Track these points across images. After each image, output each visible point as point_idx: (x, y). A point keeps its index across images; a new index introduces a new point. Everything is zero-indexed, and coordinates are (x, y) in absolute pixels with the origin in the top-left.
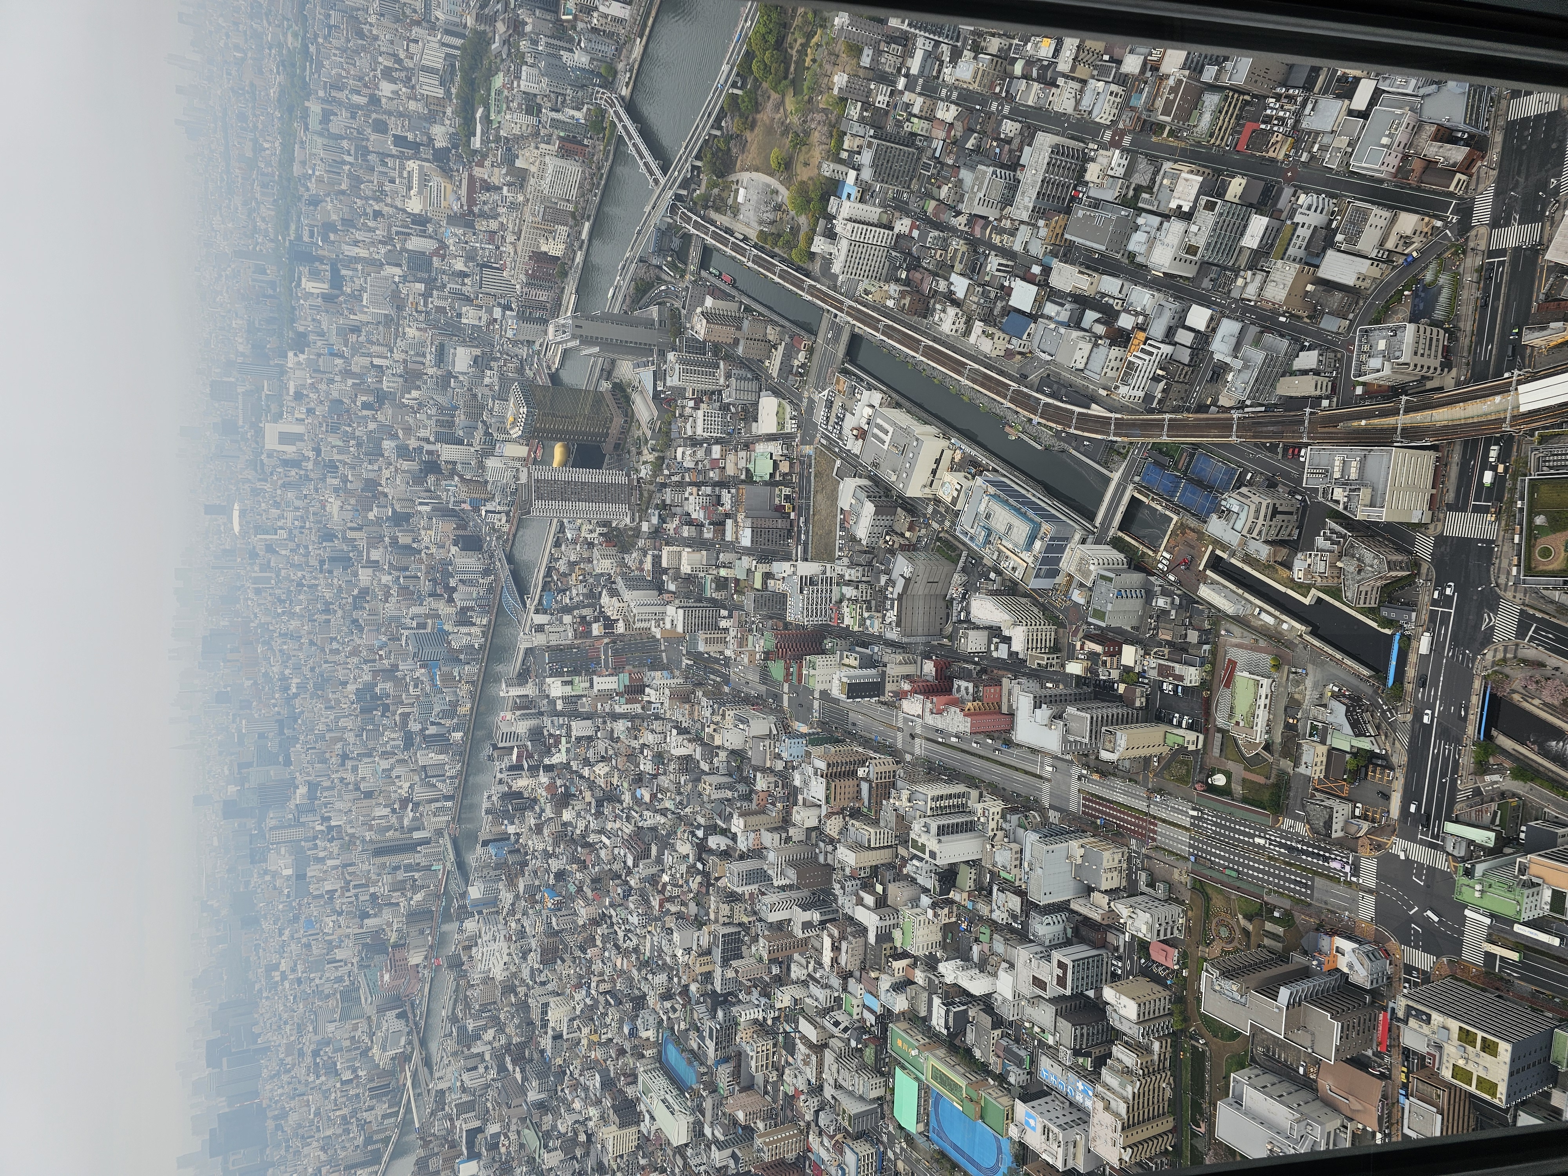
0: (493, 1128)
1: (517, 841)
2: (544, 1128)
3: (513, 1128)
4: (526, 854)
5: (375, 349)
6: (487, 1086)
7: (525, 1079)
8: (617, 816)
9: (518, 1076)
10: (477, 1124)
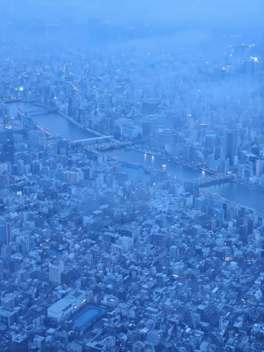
0: (74, 191)
1: (223, 226)
2: (69, 222)
3: (72, 203)
4: (215, 232)
6: (95, 189)
7: (95, 215)
8: (228, 300)
9: (97, 212)
10: (78, 180)
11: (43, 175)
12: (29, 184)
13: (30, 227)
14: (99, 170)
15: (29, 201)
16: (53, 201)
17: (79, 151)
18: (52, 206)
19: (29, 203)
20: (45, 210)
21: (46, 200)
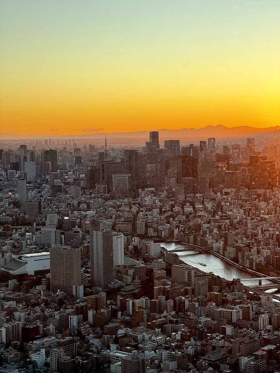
0: (229, 330)
2: (222, 366)
3: (227, 344)
6: (257, 330)
7: (257, 357)
9: (259, 353)
10: (234, 319)
11: (189, 313)
12: (171, 322)
13: (171, 368)
14: (262, 310)
15: (170, 341)
16: (201, 342)
17: (236, 290)
18: (199, 348)
19: (170, 343)
20: (190, 350)
21: (193, 340)
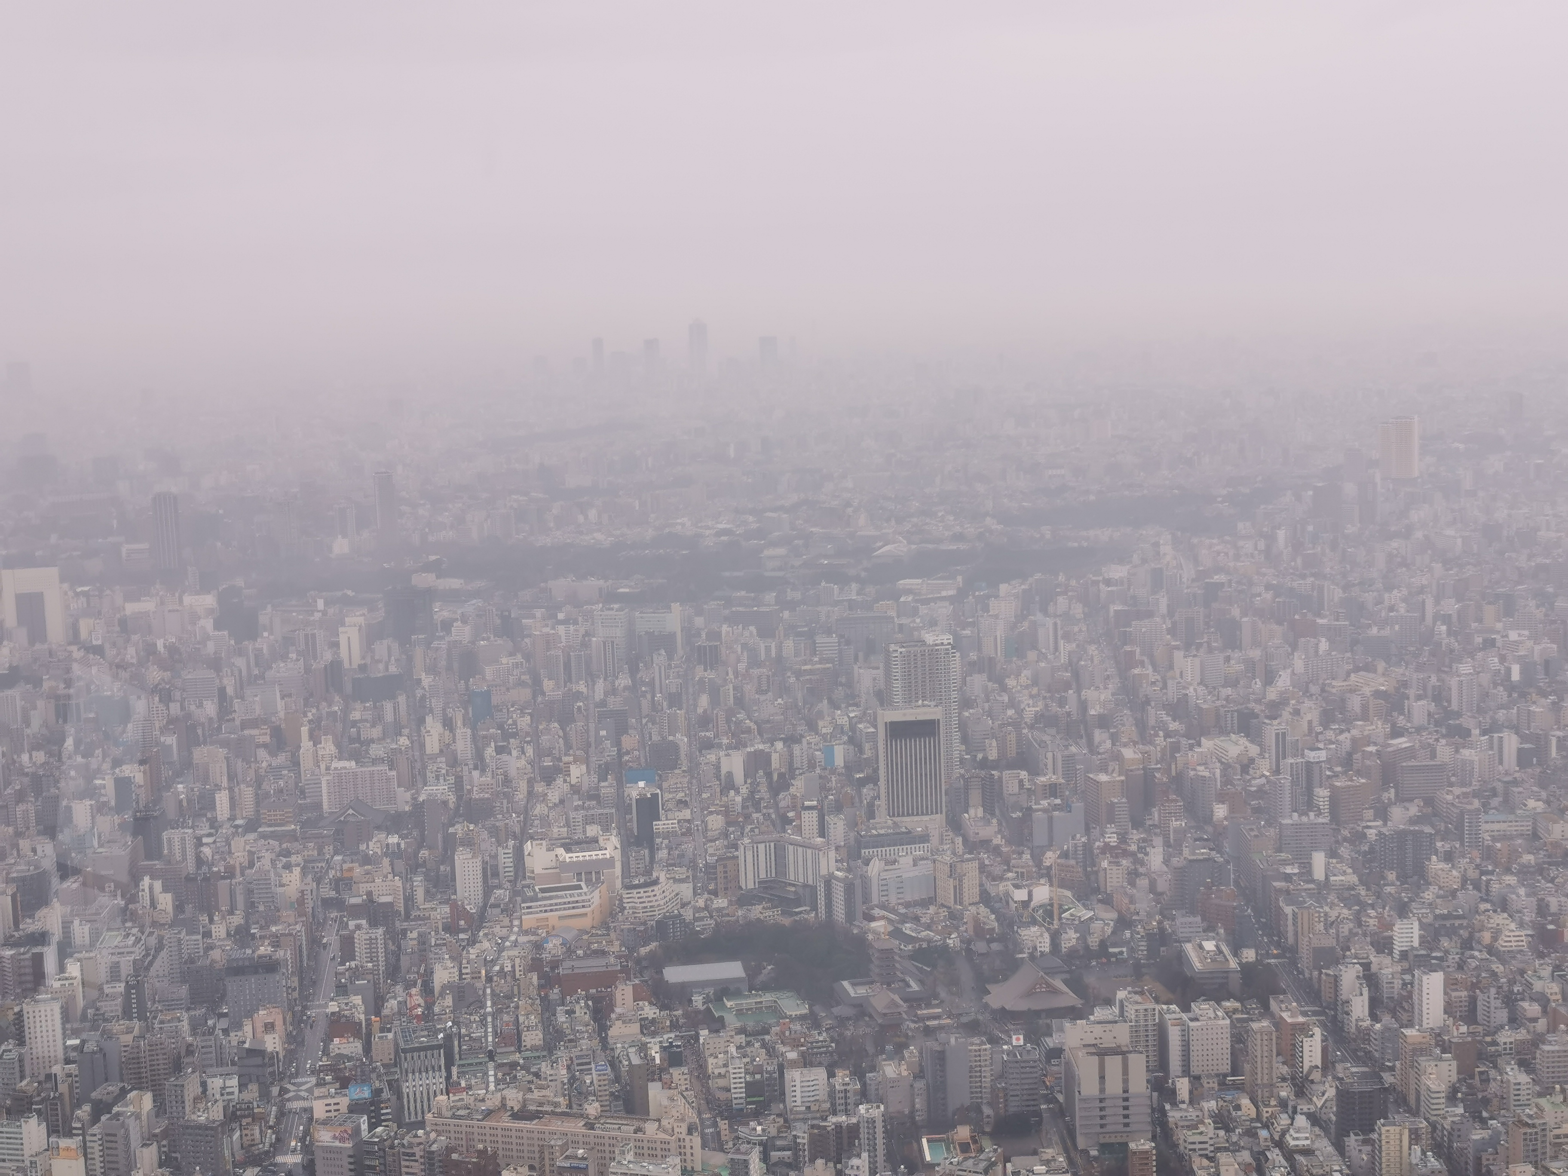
5: (247, 794)
